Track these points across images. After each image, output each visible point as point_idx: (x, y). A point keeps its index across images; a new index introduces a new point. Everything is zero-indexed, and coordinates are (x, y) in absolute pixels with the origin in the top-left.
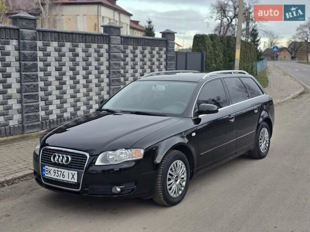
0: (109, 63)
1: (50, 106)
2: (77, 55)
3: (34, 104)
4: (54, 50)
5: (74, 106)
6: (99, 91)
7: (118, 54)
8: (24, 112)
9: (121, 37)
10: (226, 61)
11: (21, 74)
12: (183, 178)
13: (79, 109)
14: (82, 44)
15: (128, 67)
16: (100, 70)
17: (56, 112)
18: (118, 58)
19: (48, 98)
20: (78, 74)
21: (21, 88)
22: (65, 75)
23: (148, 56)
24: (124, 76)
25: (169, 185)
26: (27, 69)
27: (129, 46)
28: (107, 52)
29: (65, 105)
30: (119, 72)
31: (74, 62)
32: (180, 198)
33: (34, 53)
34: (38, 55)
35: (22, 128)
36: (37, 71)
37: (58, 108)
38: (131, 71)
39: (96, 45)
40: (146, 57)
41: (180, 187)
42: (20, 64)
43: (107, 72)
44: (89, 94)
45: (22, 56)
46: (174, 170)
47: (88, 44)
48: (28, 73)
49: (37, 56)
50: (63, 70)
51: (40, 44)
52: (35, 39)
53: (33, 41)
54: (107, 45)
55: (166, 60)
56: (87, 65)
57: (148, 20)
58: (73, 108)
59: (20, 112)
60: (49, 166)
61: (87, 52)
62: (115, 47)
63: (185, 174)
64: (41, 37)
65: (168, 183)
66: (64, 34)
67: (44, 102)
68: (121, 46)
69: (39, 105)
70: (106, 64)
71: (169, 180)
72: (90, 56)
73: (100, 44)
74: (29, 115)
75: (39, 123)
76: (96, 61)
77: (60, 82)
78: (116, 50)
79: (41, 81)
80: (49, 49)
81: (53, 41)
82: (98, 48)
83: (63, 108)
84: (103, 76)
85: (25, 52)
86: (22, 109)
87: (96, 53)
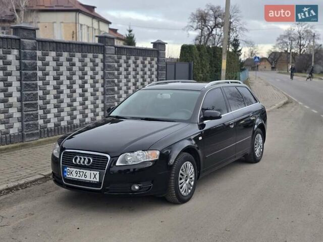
0: (104, 72)
1: (48, 115)
2: (74, 65)
3: (34, 112)
4: (52, 60)
5: (70, 115)
6: (94, 100)
7: (112, 63)
8: (24, 121)
9: (115, 47)
10: (213, 71)
11: (21, 83)
12: (191, 178)
13: (75, 118)
14: (78, 53)
15: (122, 77)
16: (95, 80)
17: (54, 120)
18: (113, 68)
19: (46, 107)
20: (75, 84)
21: (21, 97)
22: (62, 84)
23: (141, 66)
24: (118, 86)
25: (180, 184)
26: (28, 78)
27: (122, 56)
28: (102, 62)
29: (62, 114)
30: (113, 82)
31: (71, 72)
32: (189, 196)
33: (34, 63)
34: (38, 65)
35: (21, 136)
36: (37, 80)
37: (55, 117)
38: (124, 81)
39: (92, 54)
40: (138, 67)
41: (189, 186)
42: (21, 73)
43: (101, 81)
44: (85, 103)
45: (22, 65)
46: (184, 170)
47: (84, 54)
48: (28, 82)
49: (36, 66)
50: (61, 79)
51: (39, 53)
52: (34, 49)
53: (33, 51)
54: (102, 55)
55: (157, 70)
56: (83, 75)
57: (129, 29)
58: (69, 116)
59: (20, 120)
60: (71, 168)
61: (83, 62)
62: (110, 57)
63: (193, 175)
64: (40, 47)
65: (180, 182)
66: (62, 45)
67: (42, 110)
68: (115, 55)
69: (38, 113)
70: (101, 73)
71: (181, 179)
72: (86, 65)
73: (95, 54)
74: (29, 124)
75: (38, 131)
76: (91, 70)
77: (57, 91)
78: (111, 60)
79: (40, 90)
80: (48, 59)
81: (51, 51)
82: (94, 57)
83: (60, 116)
84: (98, 85)
85: (26, 61)
86: (22, 117)
87: (92, 63)
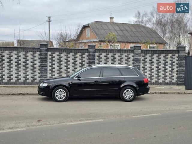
2: (115, 58)
4: (104, 56)
9: (142, 50)
11: (88, 65)
14: (118, 54)
15: (147, 63)
16: (128, 64)
18: (139, 59)
23: (163, 58)
24: (144, 67)
26: (91, 63)
27: (148, 54)
28: (133, 57)
30: (140, 66)
31: (113, 61)
36: (95, 64)
38: (149, 65)
39: (127, 54)
40: (160, 59)
42: (88, 61)
43: (132, 65)
47: (122, 54)
49: (95, 58)
51: (97, 54)
52: (95, 52)
54: (133, 54)
56: (120, 62)
61: (121, 57)
68: (142, 54)
70: (132, 62)
76: (126, 60)
78: (137, 56)
80: (101, 56)
81: (103, 53)
85: (90, 57)
87: (126, 57)
